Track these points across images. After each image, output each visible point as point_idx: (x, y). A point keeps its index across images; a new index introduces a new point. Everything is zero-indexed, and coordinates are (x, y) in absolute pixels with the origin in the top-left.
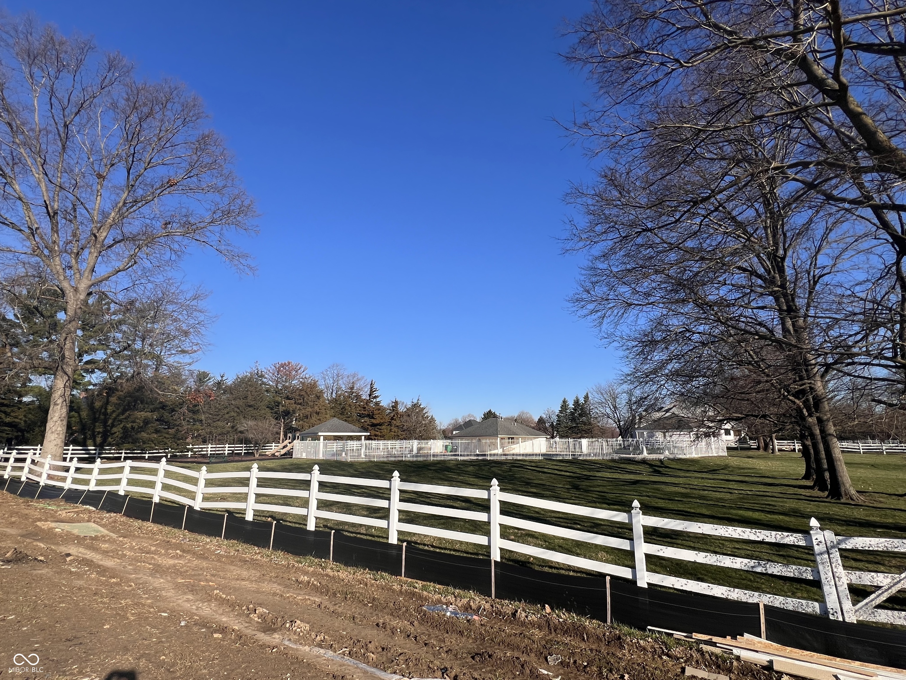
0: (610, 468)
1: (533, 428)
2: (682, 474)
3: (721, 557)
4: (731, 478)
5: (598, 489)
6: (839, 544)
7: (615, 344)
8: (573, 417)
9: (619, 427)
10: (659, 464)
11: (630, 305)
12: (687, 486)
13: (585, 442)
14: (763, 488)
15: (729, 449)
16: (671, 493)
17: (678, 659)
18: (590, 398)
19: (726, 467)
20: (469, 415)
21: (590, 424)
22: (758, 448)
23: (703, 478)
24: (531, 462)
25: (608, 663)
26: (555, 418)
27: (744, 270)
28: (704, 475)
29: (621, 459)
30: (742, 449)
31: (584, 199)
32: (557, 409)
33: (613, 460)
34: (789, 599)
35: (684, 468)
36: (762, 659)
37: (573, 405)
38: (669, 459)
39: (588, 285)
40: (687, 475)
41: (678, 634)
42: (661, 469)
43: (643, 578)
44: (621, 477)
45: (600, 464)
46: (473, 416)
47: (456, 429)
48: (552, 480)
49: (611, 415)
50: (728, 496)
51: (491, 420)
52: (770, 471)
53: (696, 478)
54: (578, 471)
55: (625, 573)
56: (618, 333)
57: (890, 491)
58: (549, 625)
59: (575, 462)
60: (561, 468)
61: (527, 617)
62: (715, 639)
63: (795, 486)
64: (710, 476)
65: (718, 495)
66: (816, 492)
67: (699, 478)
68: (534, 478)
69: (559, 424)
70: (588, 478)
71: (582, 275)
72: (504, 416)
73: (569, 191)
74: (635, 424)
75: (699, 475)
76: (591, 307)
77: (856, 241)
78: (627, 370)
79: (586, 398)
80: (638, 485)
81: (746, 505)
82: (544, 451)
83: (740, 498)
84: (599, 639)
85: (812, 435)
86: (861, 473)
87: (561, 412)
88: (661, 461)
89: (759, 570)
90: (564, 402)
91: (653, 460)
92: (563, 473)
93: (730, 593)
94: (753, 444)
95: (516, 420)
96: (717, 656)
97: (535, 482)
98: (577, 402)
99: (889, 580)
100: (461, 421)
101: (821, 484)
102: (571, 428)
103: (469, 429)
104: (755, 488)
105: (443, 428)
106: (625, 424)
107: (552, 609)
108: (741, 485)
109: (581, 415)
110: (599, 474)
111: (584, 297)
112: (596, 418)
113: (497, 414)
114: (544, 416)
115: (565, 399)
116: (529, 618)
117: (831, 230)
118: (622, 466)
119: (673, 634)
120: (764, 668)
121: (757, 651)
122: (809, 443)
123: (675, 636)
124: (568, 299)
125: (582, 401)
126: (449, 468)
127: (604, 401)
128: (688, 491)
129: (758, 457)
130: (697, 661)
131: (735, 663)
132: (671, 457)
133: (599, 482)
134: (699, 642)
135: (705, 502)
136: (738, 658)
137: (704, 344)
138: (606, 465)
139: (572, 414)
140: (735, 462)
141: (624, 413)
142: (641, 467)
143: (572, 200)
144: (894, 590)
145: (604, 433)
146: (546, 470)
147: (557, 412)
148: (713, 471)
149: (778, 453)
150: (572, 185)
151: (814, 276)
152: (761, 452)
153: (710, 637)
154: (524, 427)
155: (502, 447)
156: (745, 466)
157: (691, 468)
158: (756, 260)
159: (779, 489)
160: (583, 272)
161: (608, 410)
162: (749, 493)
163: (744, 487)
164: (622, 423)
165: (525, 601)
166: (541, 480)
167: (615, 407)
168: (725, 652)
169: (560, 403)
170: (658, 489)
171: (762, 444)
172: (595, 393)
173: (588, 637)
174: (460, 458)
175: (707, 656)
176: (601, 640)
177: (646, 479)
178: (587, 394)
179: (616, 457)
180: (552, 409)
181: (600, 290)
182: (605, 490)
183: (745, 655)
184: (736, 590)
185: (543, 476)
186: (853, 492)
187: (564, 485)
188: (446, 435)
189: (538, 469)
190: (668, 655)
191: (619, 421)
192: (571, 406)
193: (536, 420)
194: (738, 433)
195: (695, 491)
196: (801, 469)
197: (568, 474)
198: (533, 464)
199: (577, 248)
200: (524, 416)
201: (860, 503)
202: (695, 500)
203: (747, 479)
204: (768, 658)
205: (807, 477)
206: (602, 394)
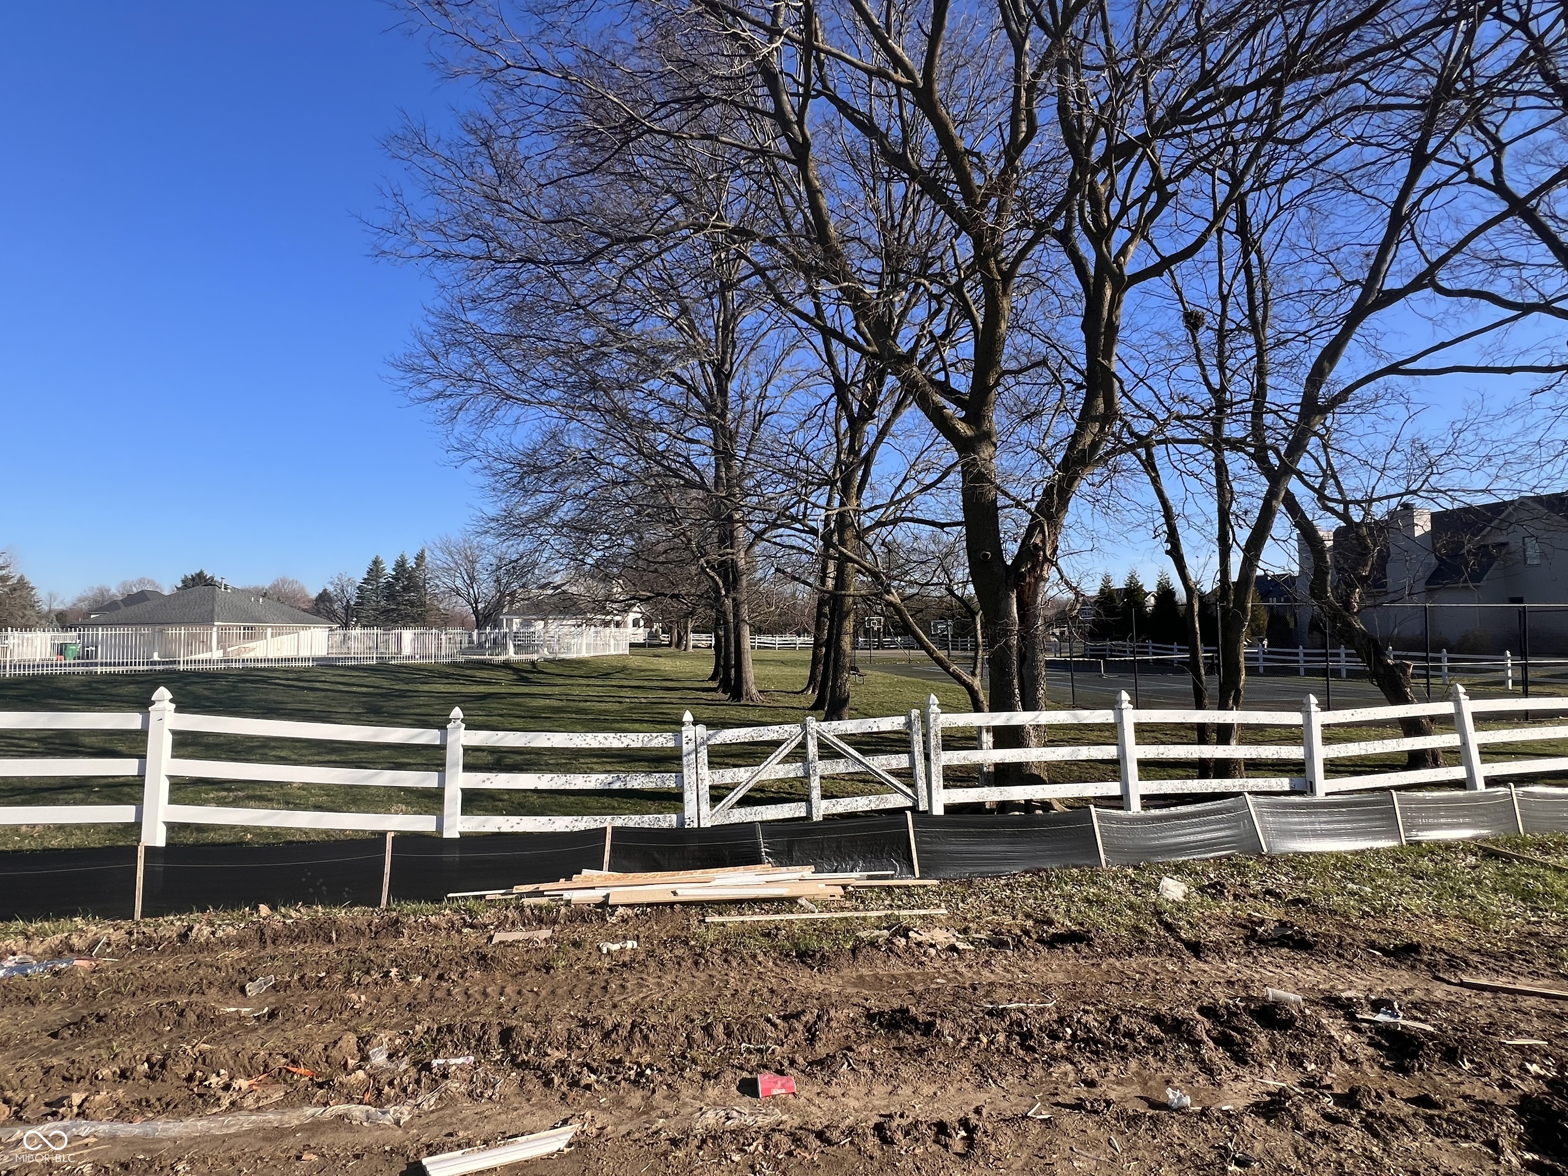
0: (447, 676)
1: (305, 610)
2: (560, 681)
3: (570, 777)
4: (626, 683)
5: (417, 711)
6: (708, 739)
7: (474, 463)
8: (390, 591)
9: (476, 611)
10: (529, 667)
11: (509, 397)
12: (564, 697)
13: (408, 635)
14: (661, 694)
15: (632, 645)
16: (537, 708)
17: (486, 926)
18: (428, 559)
19: (623, 669)
20: (141, 581)
21: (423, 604)
22: (670, 645)
23: (589, 685)
24: (286, 671)
25: (364, 963)
26: (352, 593)
27: (681, 381)
28: (591, 681)
29: (468, 662)
30: (651, 646)
31: (430, 161)
32: (359, 576)
33: (454, 665)
34: (646, 817)
35: (565, 673)
36: (597, 895)
37: (394, 570)
38: (546, 660)
39: (437, 345)
40: (568, 682)
41: (492, 894)
42: (530, 676)
43: (454, 826)
44: (463, 689)
45: (430, 671)
46: (152, 583)
47: (95, 611)
48: (328, 702)
49: (464, 592)
50: (616, 707)
51: (200, 589)
52: (676, 672)
53: (579, 685)
54: (386, 684)
55: (424, 824)
56: (481, 445)
57: (790, 690)
58: (263, 934)
59: (382, 669)
60: (353, 680)
61: (213, 933)
62: (543, 887)
63: (697, 689)
64: (600, 683)
65: (603, 706)
66: (720, 695)
67: (583, 685)
68: (291, 699)
69: (361, 604)
70: (402, 694)
71: (431, 324)
72: (231, 584)
73: (400, 133)
74: (504, 607)
75: (584, 681)
76: (437, 385)
77: (808, 377)
78: (492, 511)
79: (420, 558)
80: (489, 700)
81: (635, 716)
82: (321, 651)
83: (631, 708)
84: (359, 932)
85: (726, 623)
86: (771, 670)
87: (366, 581)
88: (533, 663)
89: (616, 786)
90: (376, 563)
91: (521, 662)
92: (355, 689)
93: (576, 824)
94: (665, 638)
95: (264, 595)
96: (541, 908)
97: (290, 706)
98: (401, 566)
99: (749, 774)
100: (115, 590)
101: (725, 686)
102: (386, 611)
103: (135, 609)
104: (652, 695)
105: (58, 606)
106: (486, 607)
107: (273, 908)
108: (636, 691)
109: (405, 589)
110: (426, 688)
111: (426, 364)
112: (435, 595)
113: (217, 578)
114: (330, 589)
115: (377, 557)
116: (220, 934)
117: (788, 354)
118: (468, 672)
119: (484, 896)
120: (598, 906)
121: (593, 888)
122: (721, 633)
123: (487, 898)
124: (392, 360)
125: (411, 563)
126: (61, 690)
127: (452, 565)
128: (564, 703)
129: (666, 656)
130: (513, 923)
131: (563, 910)
132: (551, 657)
133: (422, 700)
134: (521, 895)
135: (584, 717)
136: (568, 903)
137: (615, 483)
138: (439, 672)
139: (389, 585)
140: (636, 662)
141: (486, 588)
142: (500, 674)
143: (404, 154)
144: (750, 785)
145: (446, 621)
146: (318, 685)
147: (359, 581)
148: (606, 675)
149: (690, 649)
150: (406, 121)
151: (761, 413)
152: (673, 649)
153: (537, 886)
154: (286, 608)
155: (222, 644)
156: (647, 666)
157: (576, 673)
158: (698, 371)
159: (679, 694)
160: (431, 319)
161: (459, 583)
162: (643, 700)
163: (640, 694)
164: (480, 606)
165: (216, 908)
166: (308, 702)
167: (472, 579)
168: (553, 900)
169: (367, 564)
170: (519, 705)
171: (675, 639)
172: (438, 553)
173: (338, 935)
174: (99, 670)
175: (528, 911)
176: (363, 934)
177: (503, 691)
178: (423, 551)
179: (461, 659)
180: (349, 576)
181: (458, 361)
182: (430, 711)
183: (577, 897)
184: (585, 818)
185: (311, 696)
186: (754, 691)
187: (352, 708)
188: (63, 621)
189: (301, 684)
190: (472, 926)
191: (476, 602)
192: (389, 569)
193: (314, 594)
194: (649, 623)
195: (572, 704)
196: (709, 668)
197: (364, 689)
198: (290, 676)
199: (406, 253)
200: (287, 588)
201: (759, 703)
202: (569, 715)
203: (646, 683)
204: (604, 892)
205: (713, 678)
206: (450, 554)
